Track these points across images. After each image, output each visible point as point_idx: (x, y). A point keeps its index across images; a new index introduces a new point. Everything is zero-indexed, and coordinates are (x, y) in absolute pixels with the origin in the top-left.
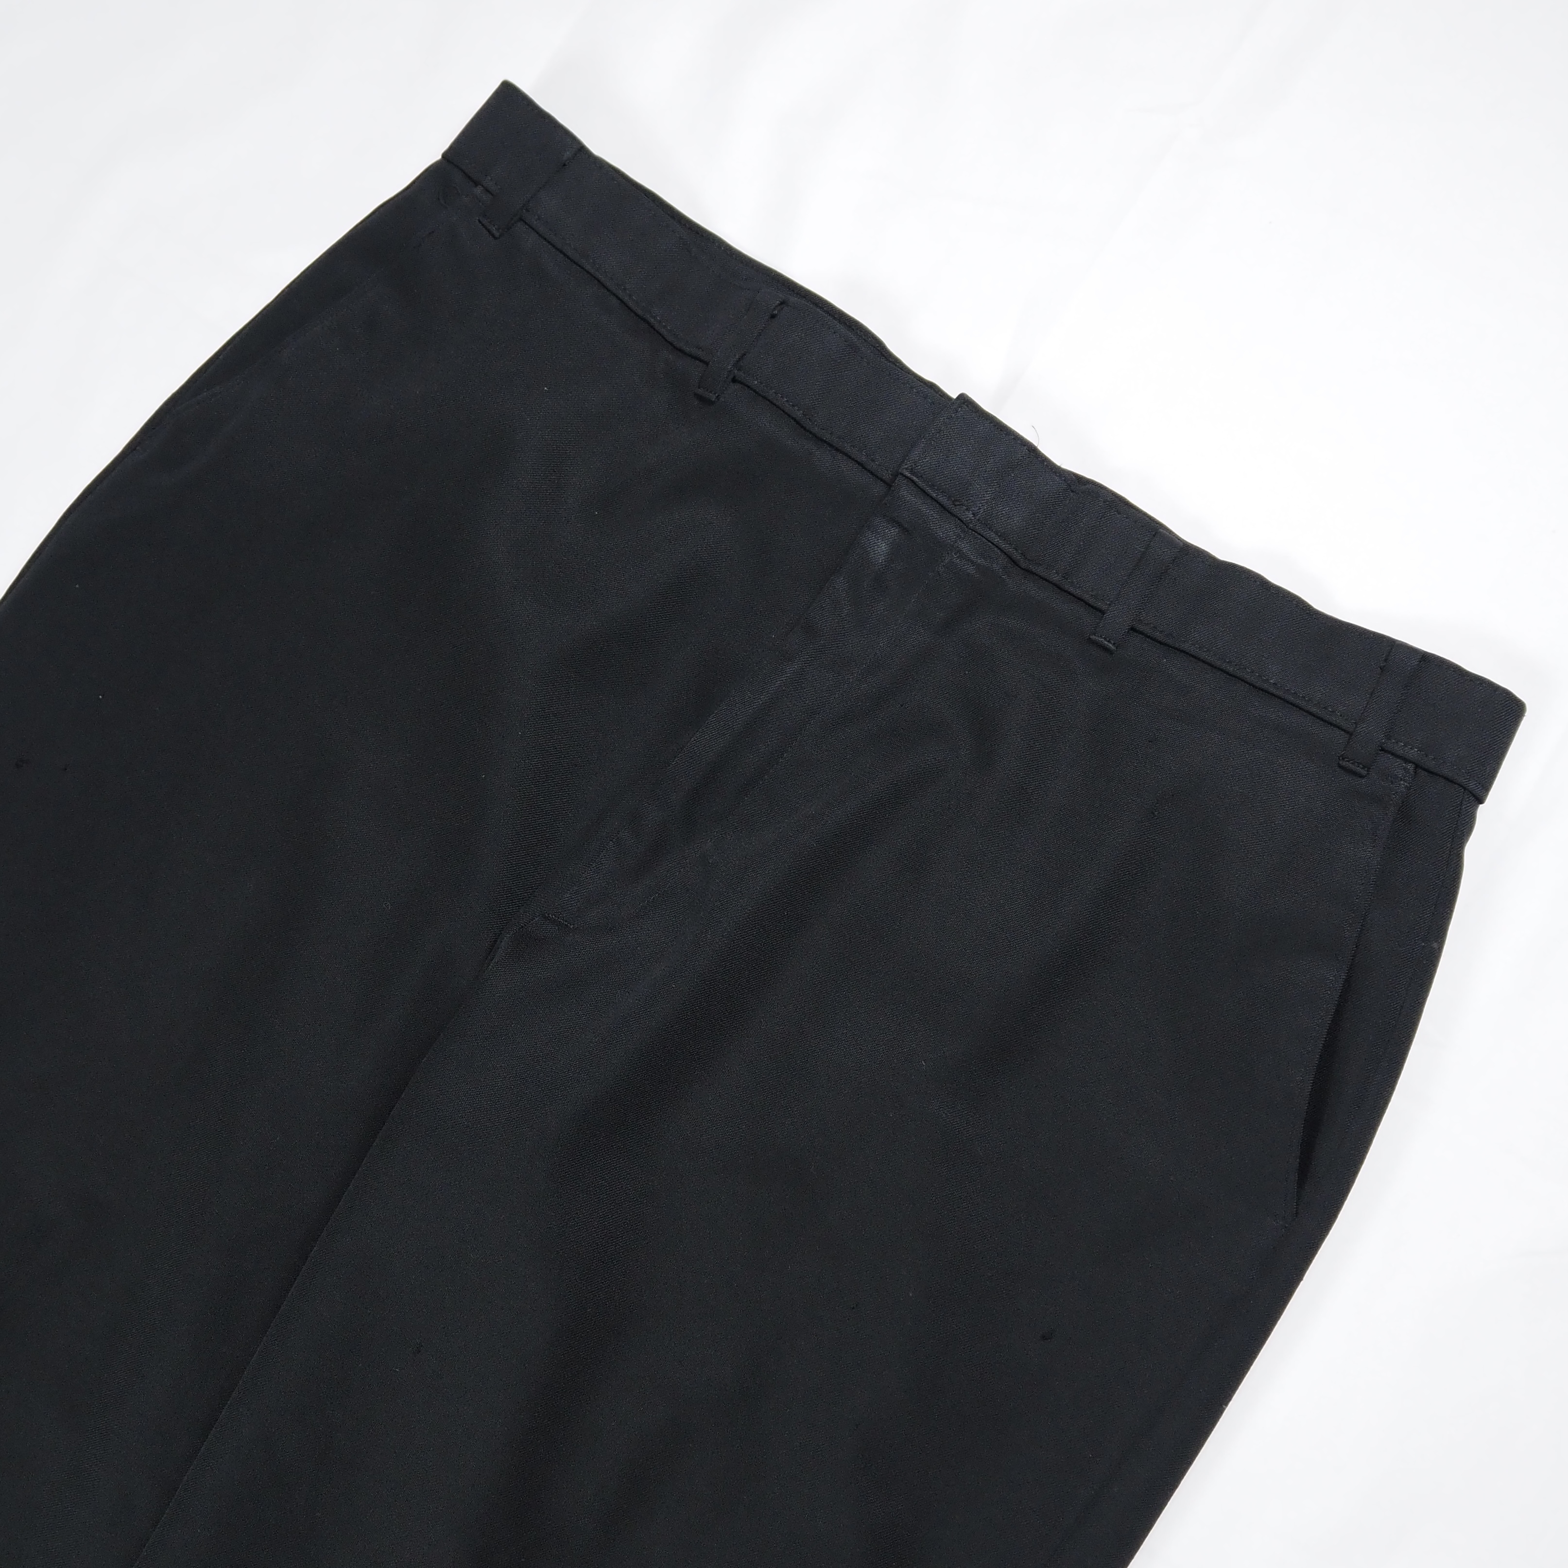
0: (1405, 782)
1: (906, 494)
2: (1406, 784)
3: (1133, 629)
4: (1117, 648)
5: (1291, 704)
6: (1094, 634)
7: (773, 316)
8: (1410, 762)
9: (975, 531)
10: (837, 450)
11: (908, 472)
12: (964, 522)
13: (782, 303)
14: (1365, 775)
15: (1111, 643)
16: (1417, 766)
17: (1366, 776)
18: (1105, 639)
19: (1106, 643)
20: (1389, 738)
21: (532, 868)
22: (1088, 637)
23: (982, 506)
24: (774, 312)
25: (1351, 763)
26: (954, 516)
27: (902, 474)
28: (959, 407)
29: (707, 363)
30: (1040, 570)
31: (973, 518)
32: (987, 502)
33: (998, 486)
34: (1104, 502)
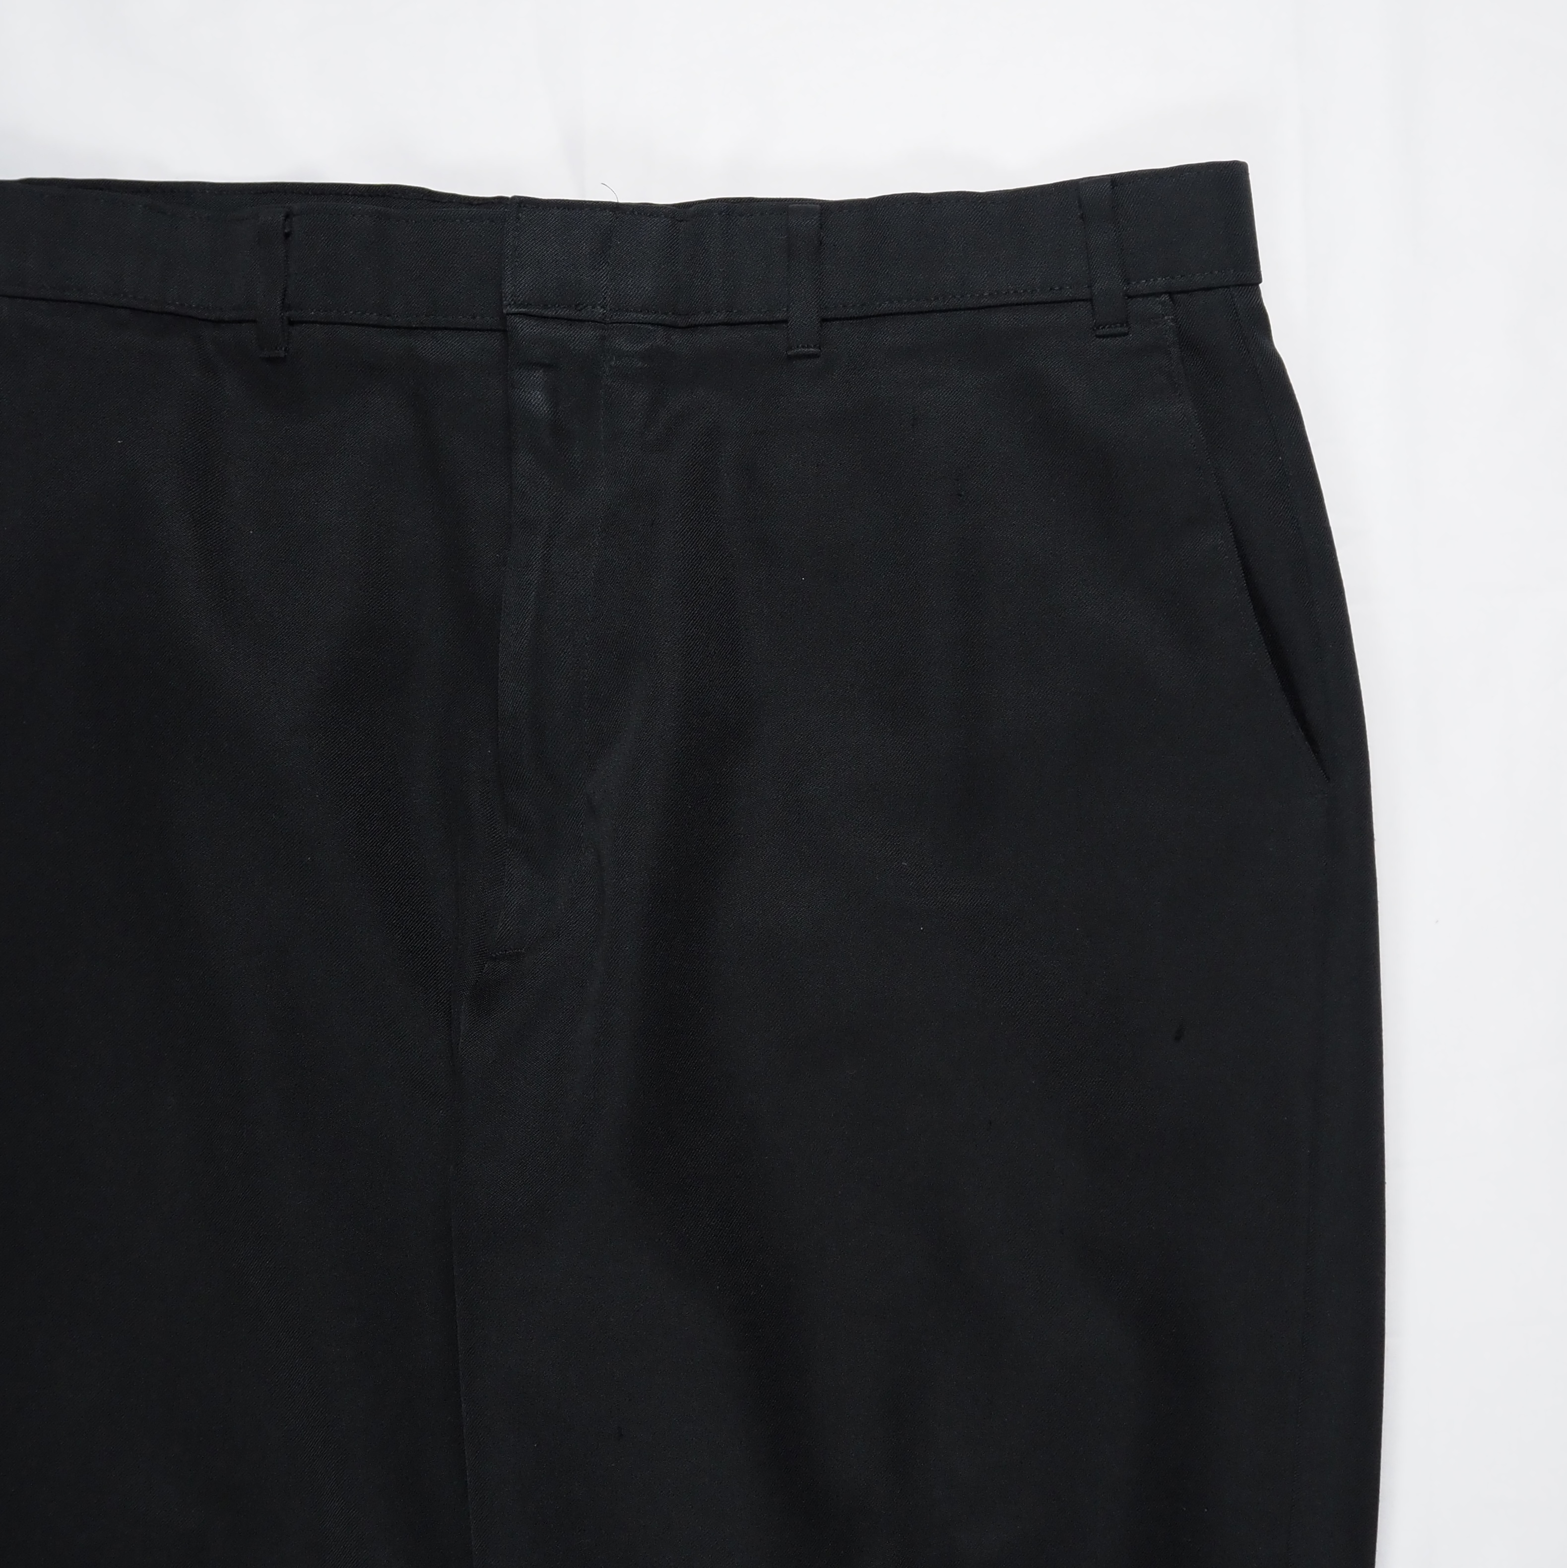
0: (1169, 316)
1: (526, 329)
2: (1170, 317)
3: (824, 320)
4: (820, 349)
5: (1017, 304)
6: (791, 349)
7: (287, 235)
8: (1161, 294)
9: (614, 323)
10: (434, 329)
11: (513, 308)
12: (599, 321)
13: (287, 216)
14: (1127, 331)
15: (811, 347)
16: (1170, 294)
17: (1129, 332)
18: (803, 347)
19: (806, 350)
20: (1127, 281)
21: (414, 914)
22: (787, 355)
23: (605, 294)
24: (286, 231)
25: (1108, 328)
26: (585, 321)
27: (508, 314)
28: (519, 213)
29: (254, 321)
30: (701, 319)
31: (605, 311)
32: (607, 287)
33: (607, 264)
34: (720, 214)
